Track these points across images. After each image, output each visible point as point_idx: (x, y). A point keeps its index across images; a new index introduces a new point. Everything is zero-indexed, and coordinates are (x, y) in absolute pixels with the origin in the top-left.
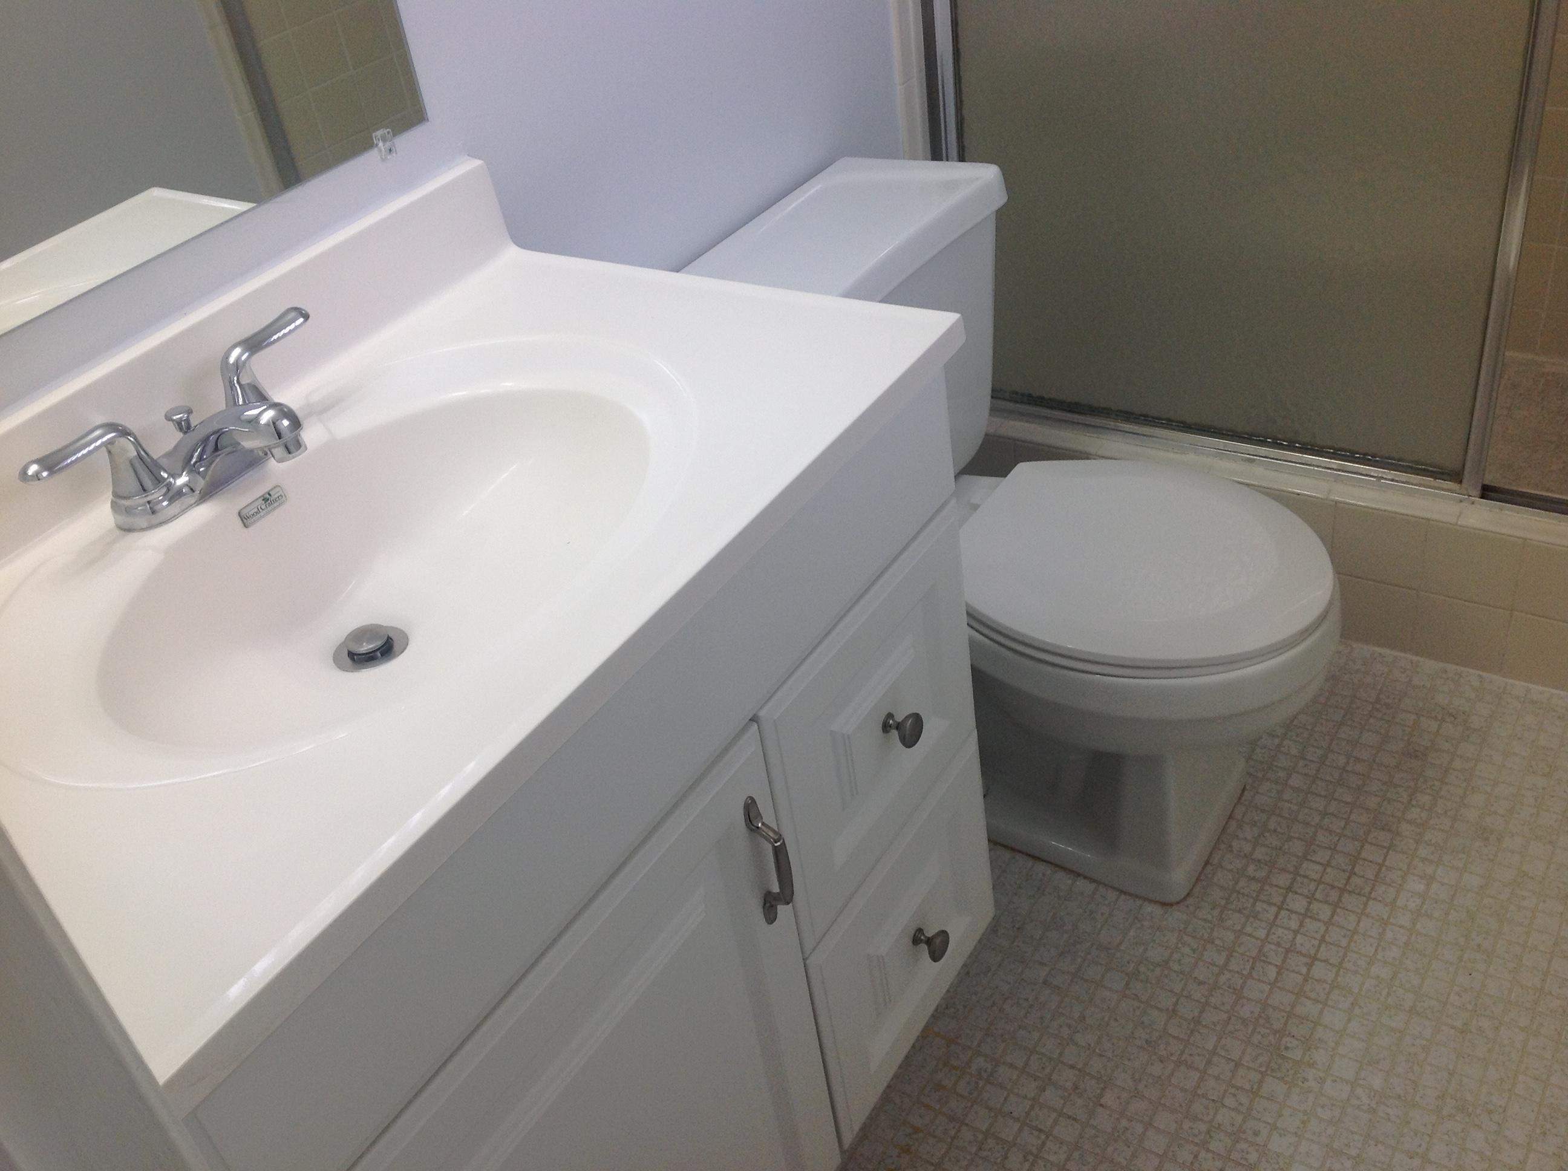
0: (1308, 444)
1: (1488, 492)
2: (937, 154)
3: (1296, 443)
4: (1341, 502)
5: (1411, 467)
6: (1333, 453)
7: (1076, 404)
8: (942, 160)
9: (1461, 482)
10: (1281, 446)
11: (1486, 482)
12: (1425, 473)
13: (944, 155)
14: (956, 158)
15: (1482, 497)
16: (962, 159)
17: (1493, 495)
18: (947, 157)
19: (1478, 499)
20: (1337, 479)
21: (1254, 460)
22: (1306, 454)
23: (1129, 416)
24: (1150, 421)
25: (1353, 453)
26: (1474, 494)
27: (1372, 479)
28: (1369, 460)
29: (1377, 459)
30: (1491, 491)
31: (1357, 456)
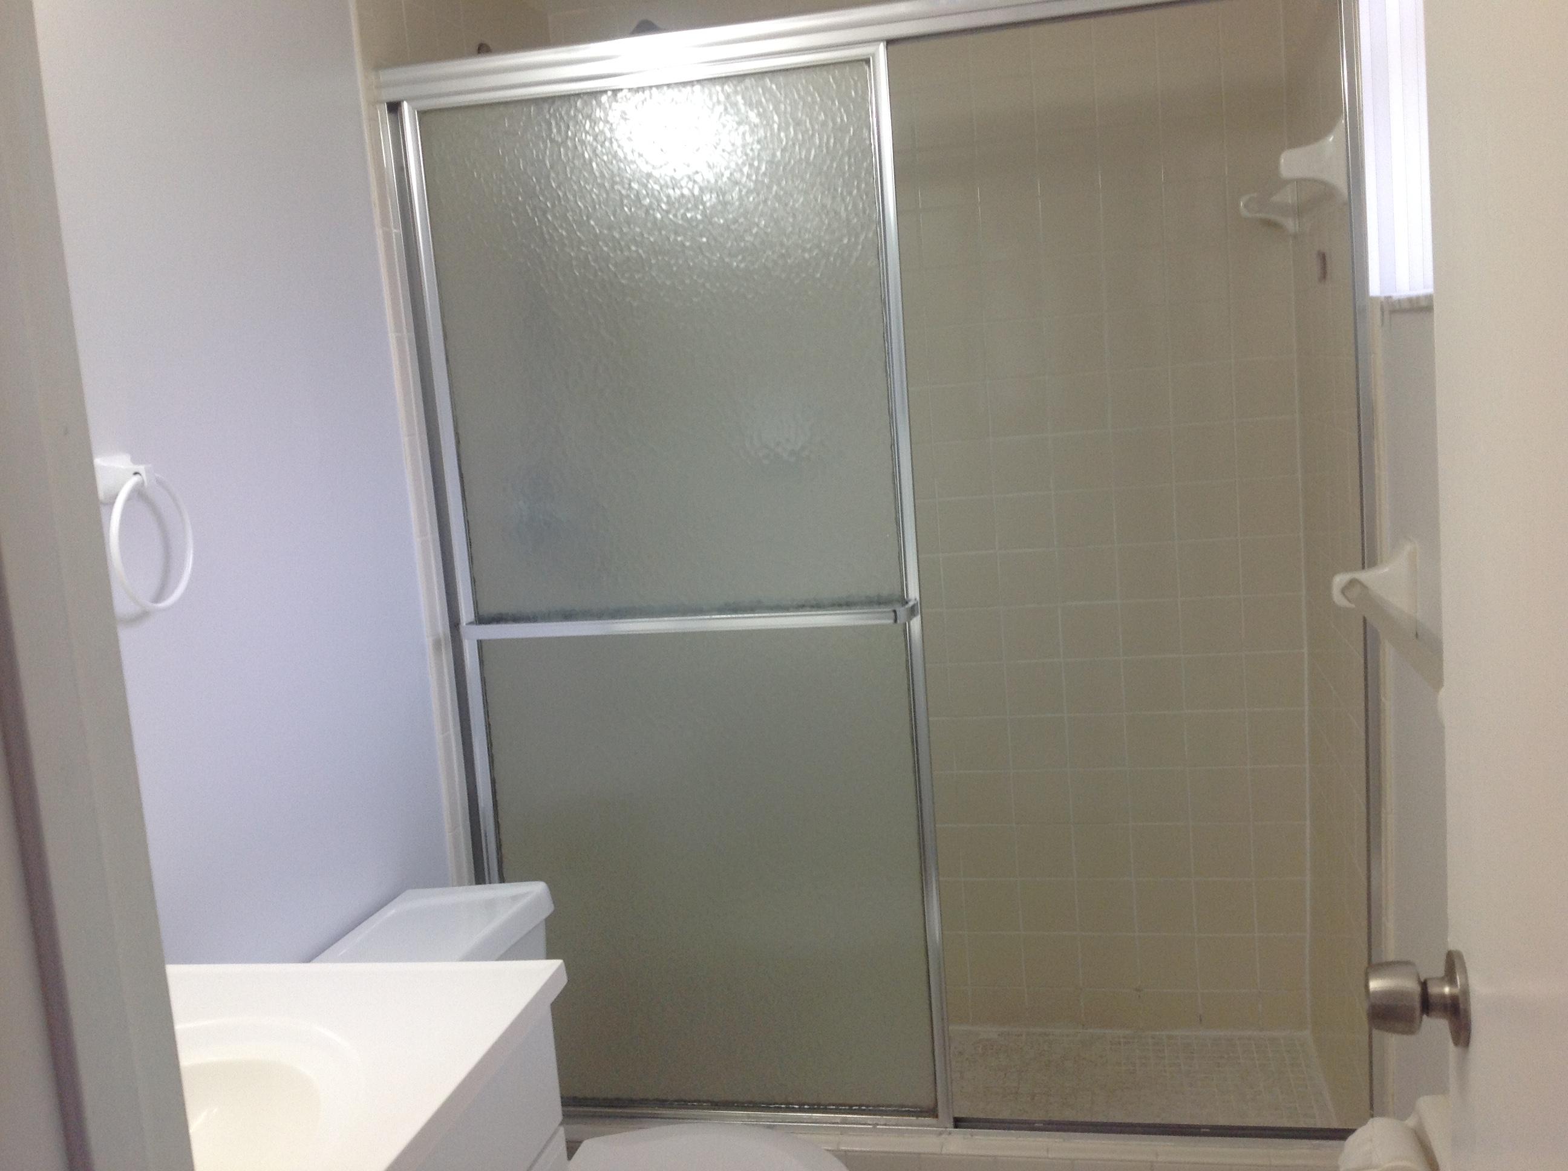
0: (815, 1105)
1: (958, 1123)
2: (480, 878)
3: (805, 1105)
4: (848, 1151)
5: (898, 1111)
6: (835, 1109)
7: (618, 1099)
8: (485, 883)
9: (937, 1117)
10: (792, 1110)
11: (956, 1116)
12: (909, 1113)
13: (487, 878)
14: (497, 881)
15: (956, 1127)
16: (502, 880)
17: (962, 1124)
18: (489, 879)
19: (952, 1129)
20: (844, 1132)
21: (774, 1125)
22: (814, 1113)
23: (662, 1103)
24: (683, 1105)
25: (851, 1106)
26: (948, 1125)
27: (869, 1126)
28: (864, 1110)
29: (871, 1108)
30: (962, 1122)
31: (854, 1108)
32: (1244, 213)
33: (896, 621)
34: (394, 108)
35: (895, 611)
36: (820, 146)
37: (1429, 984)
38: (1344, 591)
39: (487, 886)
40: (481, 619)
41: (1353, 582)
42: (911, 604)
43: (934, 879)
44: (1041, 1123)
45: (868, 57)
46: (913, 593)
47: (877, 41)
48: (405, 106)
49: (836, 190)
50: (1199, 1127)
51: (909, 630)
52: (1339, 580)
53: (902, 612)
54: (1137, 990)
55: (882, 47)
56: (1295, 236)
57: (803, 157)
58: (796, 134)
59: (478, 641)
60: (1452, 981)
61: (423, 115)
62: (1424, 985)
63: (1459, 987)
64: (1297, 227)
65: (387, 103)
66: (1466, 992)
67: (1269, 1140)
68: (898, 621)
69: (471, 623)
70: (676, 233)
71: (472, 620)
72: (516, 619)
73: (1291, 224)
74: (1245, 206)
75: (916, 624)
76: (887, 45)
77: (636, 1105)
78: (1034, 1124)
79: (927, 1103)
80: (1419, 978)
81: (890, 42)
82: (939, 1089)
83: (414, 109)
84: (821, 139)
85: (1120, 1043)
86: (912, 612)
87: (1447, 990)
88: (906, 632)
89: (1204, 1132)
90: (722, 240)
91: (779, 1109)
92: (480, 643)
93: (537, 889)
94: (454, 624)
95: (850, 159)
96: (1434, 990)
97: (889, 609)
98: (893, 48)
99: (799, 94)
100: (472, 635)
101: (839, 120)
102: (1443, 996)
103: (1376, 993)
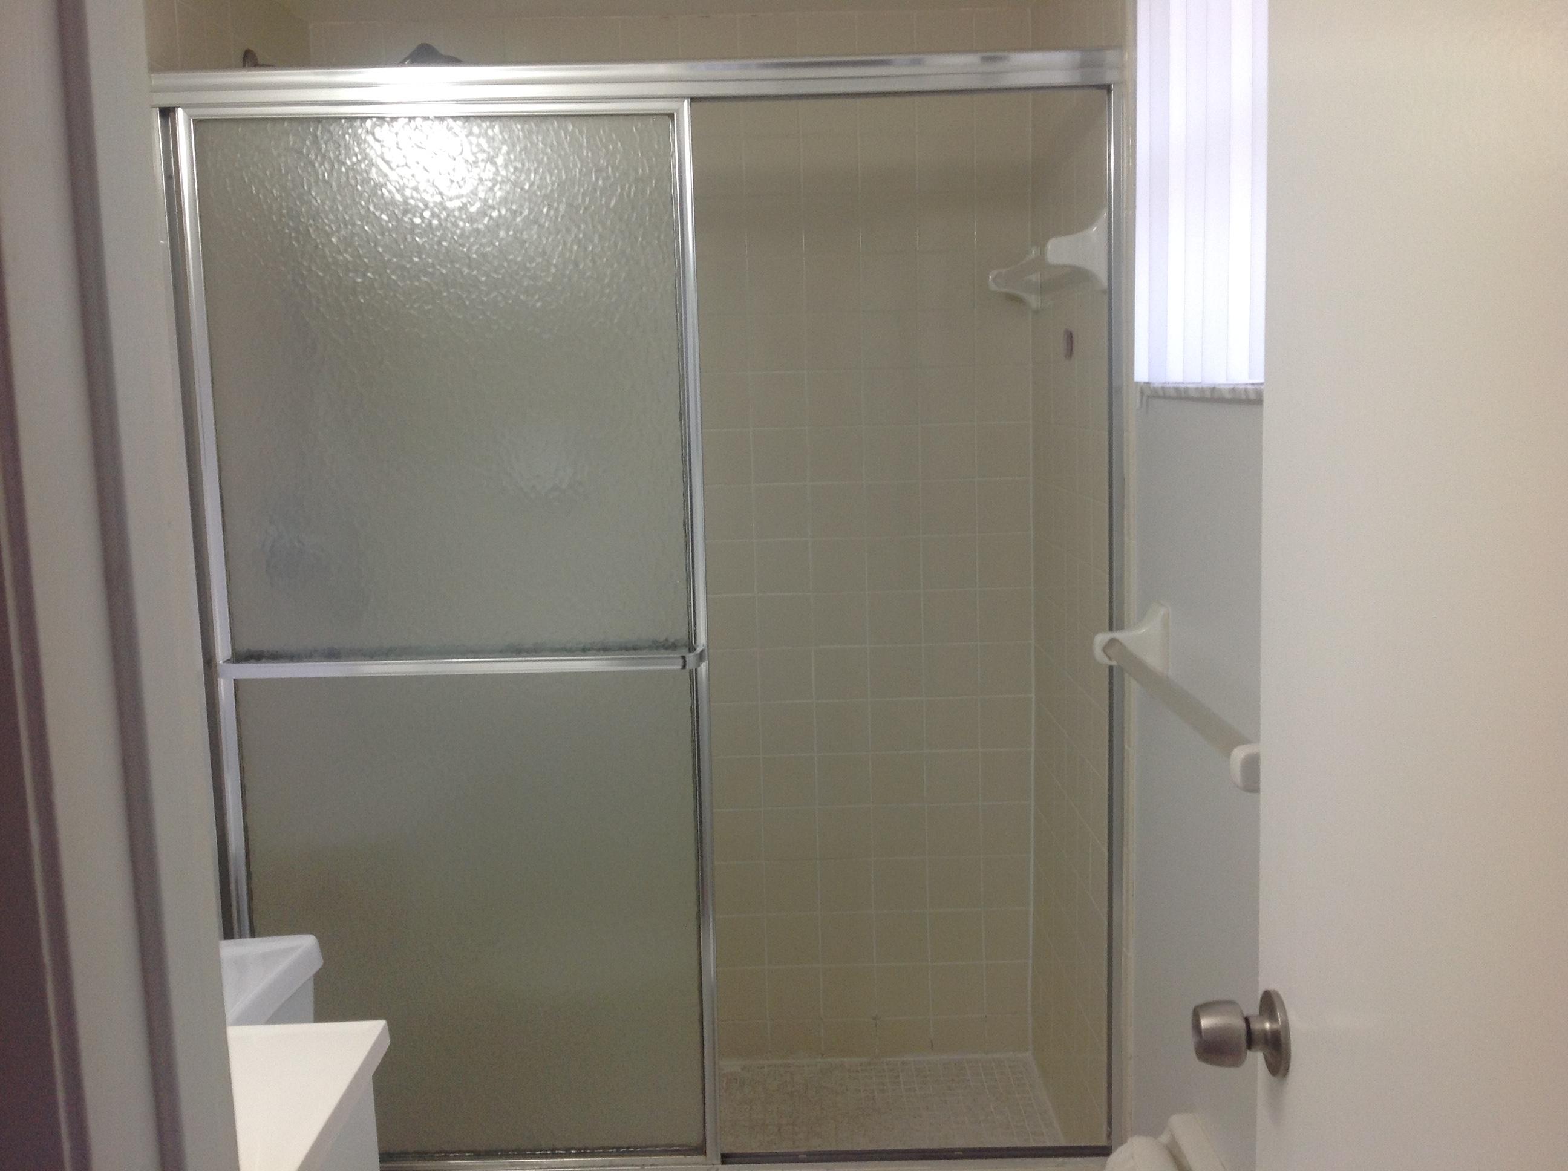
1: (726, 1159)
5: (666, 1151)
6: (603, 1152)
9: (704, 1154)
11: (724, 1152)
12: (677, 1153)
14: (248, 935)
15: (723, 1163)
16: (253, 934)
17: (732, 1160)
18: (240, 935)
19: (720, 1166)
23: (422, 1155)
24: (444, 1156)
25: (618, 1148)
26: (715, 1162)
27: (637, 1168)
28: (632, 1151)
29: (639, 1149)
30: (729, 1157)
31: (622, 1150)
32: (993, 287)
33: (684, 667)
34: (167, 113)
35: (684, 658)
36: (621, 194)
37: (1251, 1020)
38: (1104, 649)
39: (238, 941)
40: (240, 657)
41: (1113, 641)
42: (699, 650)
43: (711, 919)
44: (804, 1154)
45: (672, 112)
46: (702, 640)
47: (682, 98)
48: (180, 113)
49: (636, 238)
50: (953, 1150)
51: (696, 677)
52: (1101, 639)
53: (691, 658)
54: (874, 1019)
55: (686, 103)
56: (1036, 312)
57: (603, 202)
58: (597, 179)
59: (234, 680)
60: (1272, 1017)
61: (200, 125)
62: (1247, 1020)
63: (1280, 1023)
64: (1040, 303)
65: (159, 108)
66: (1286, 1026)
67: (1017, 1160)
68: (687, 667)
69: (228, 661)
70: (470, 267)
71: (229, 658)
72: (275, 657)
73: (1034, 301)
74: (994, 279)
75: (703, 668)
76: (691, 102)
77: (395, 1159)
78: (798, 1155)
79: (694, 1139)
80: (1242, 1014)
81: (693, 100)
82: (708, 1127)
83: (189, 116)
84: (622, 189)
85: (858, 1071)
86: (701, 657)
87: (1267, 1026)
88: (693, 677)
89: (957, 1155)
90: (518, 278)
91: (546, 1156)
92: (236, 682)
93: (307, 942)
94: (209, 661)
95: (651, 208)
96: (1256, 1026)
97: (676, 655)
98: (696, 105)
99: (601, 140)
100: (228, 675)
101: (640, 171)
102: (1265, 1032)
103: (1207, 1030)
